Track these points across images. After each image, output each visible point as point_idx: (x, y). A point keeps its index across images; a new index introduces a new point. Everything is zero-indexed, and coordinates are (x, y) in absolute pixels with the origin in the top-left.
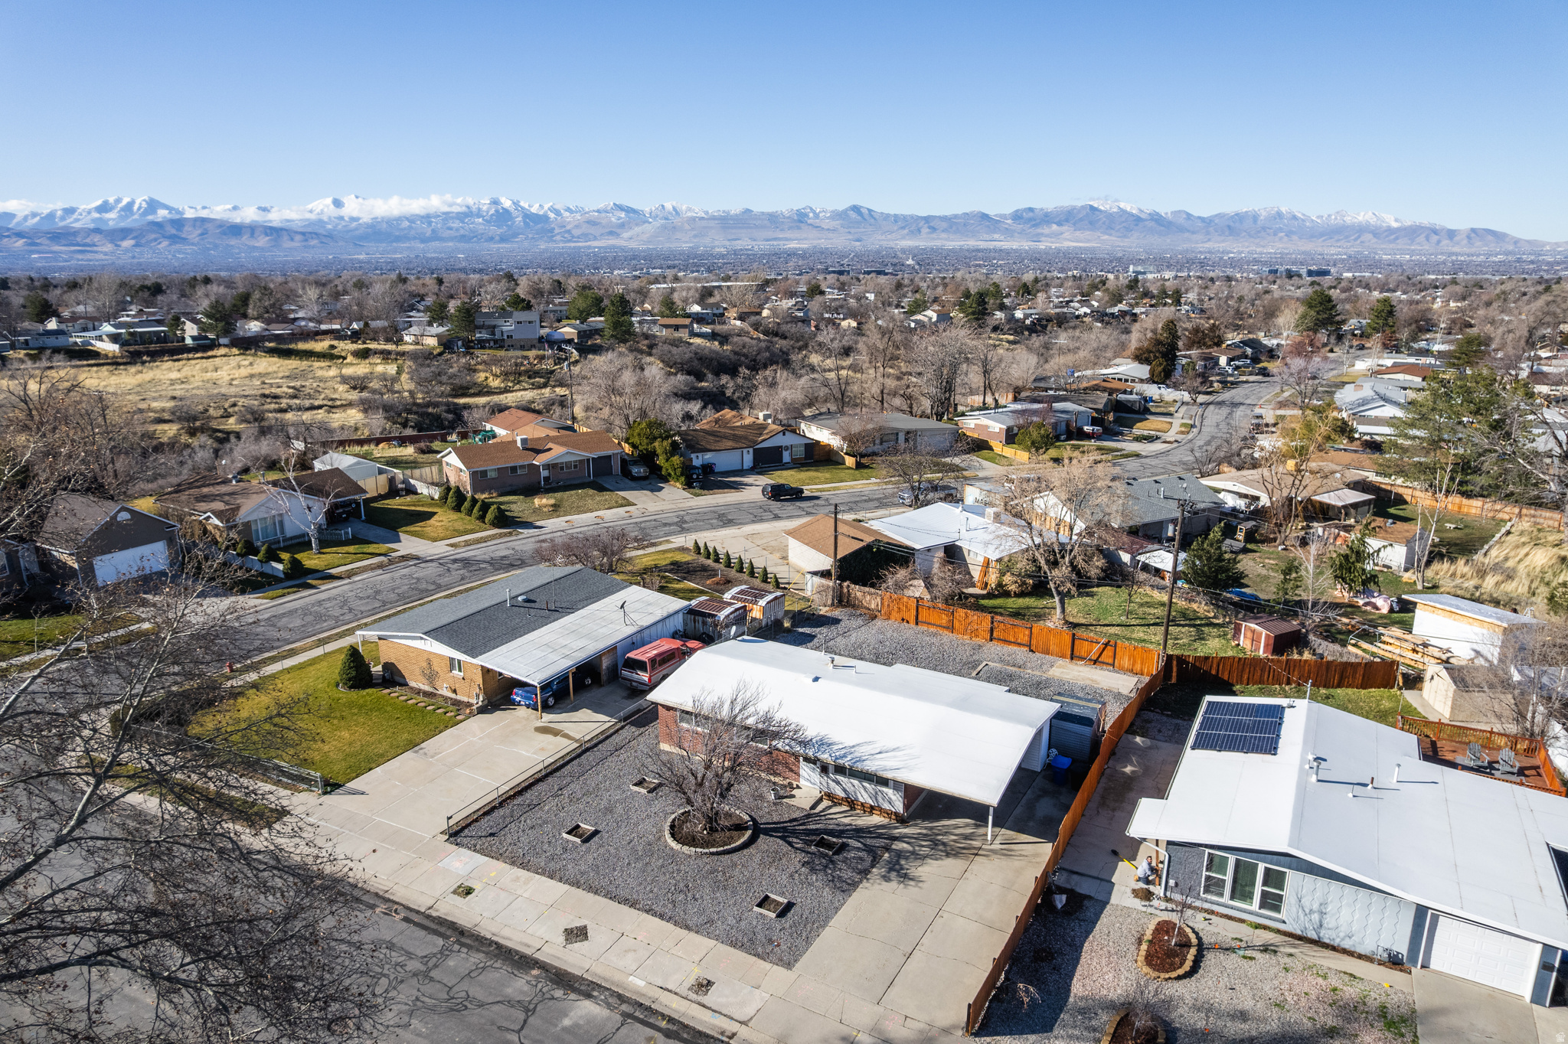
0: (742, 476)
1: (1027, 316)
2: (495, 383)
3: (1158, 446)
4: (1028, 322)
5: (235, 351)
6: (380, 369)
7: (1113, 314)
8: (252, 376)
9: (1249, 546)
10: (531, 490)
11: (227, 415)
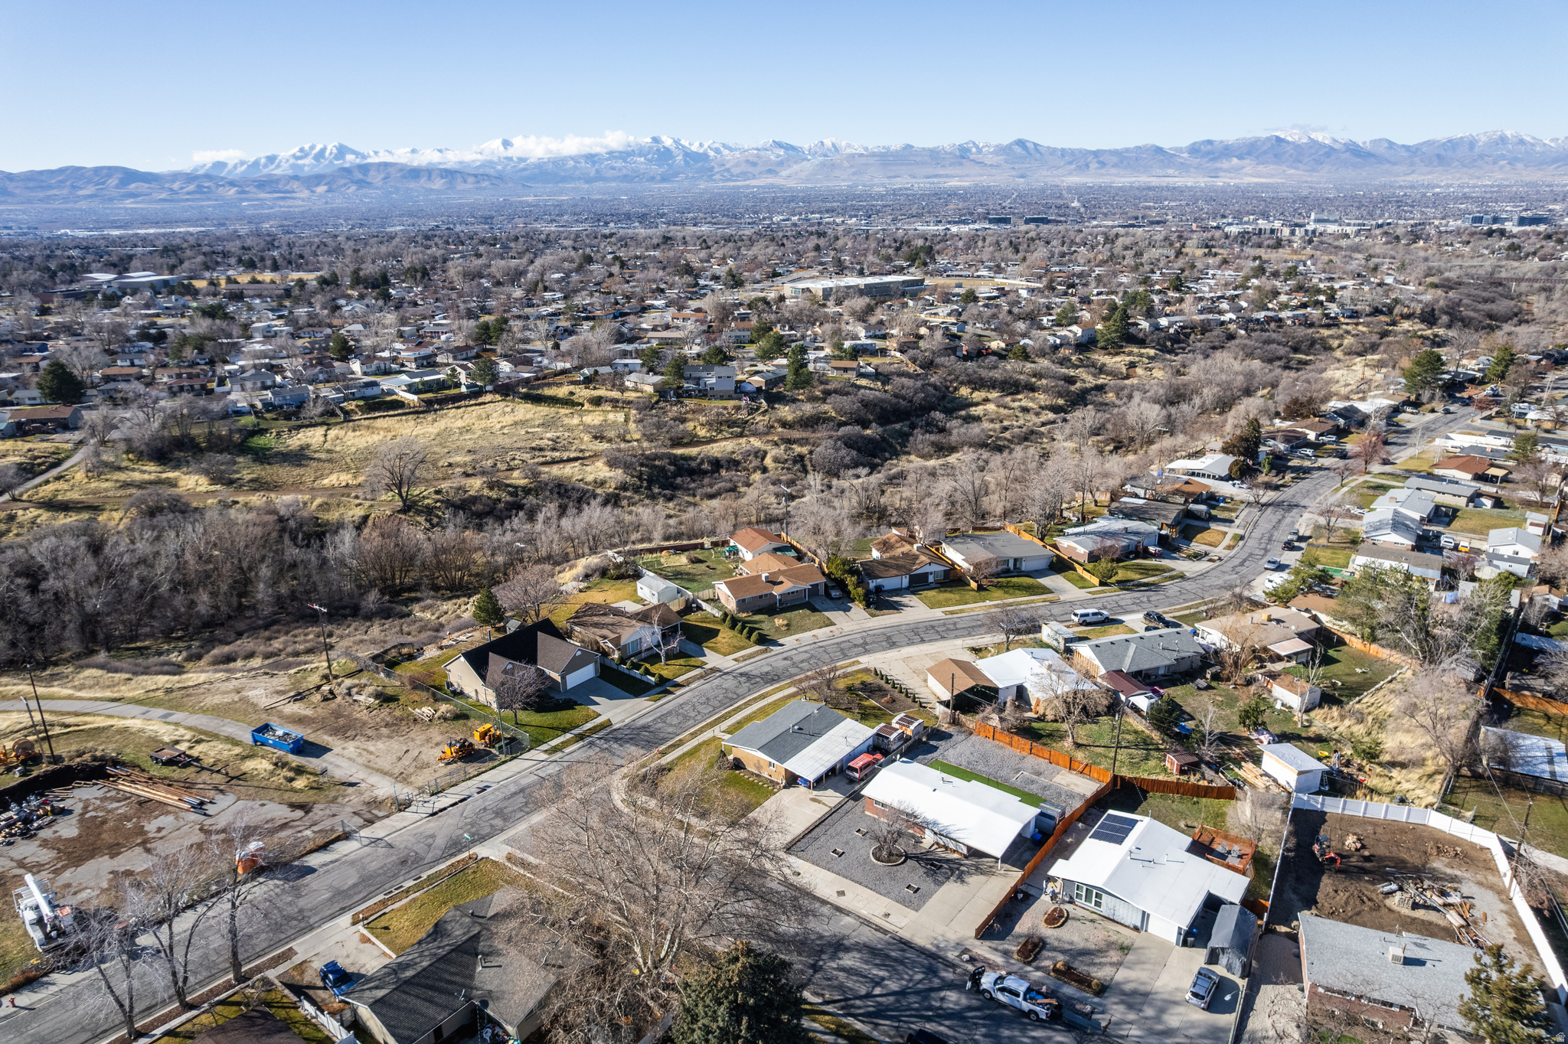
0: (901, 596)
1: (1171, 325)
2: (702, 432)
3: (1203, 566)
4: (1172, 331)
5: (498, 397)
6: (611, 417)
8: (516, 423)
9: (1214, 684)
10: (772, 611)
11: (511, 469)
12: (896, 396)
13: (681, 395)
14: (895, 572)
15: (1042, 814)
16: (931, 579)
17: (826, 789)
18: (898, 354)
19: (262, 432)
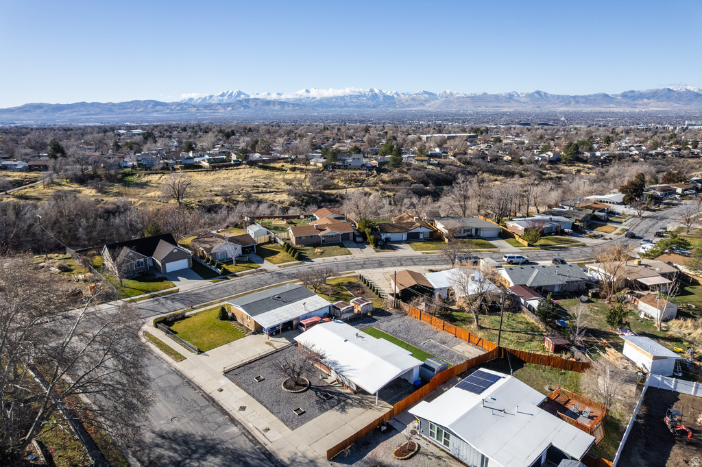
0: (400, 244)
1: (602, 155)
2: (341, 184)
3: (599, 241)
4: (602, 158)
5: (248, 166)
6: (299, 176)
7: (651, 154)
8: (252, 177)
9: (593, 300)
10: (316, 245)
11: (239, 194)
12: (447, 174)
13: (334, 167)
14: (398, 230)
15: (424, 366)
16: (421, 236)
17: (281, 337)
18: (453, 158)
19: (132, 175)
